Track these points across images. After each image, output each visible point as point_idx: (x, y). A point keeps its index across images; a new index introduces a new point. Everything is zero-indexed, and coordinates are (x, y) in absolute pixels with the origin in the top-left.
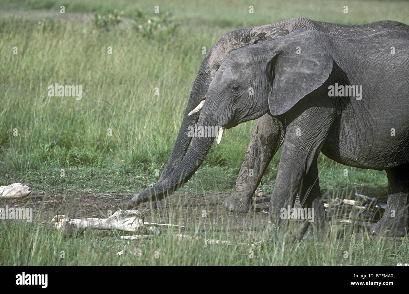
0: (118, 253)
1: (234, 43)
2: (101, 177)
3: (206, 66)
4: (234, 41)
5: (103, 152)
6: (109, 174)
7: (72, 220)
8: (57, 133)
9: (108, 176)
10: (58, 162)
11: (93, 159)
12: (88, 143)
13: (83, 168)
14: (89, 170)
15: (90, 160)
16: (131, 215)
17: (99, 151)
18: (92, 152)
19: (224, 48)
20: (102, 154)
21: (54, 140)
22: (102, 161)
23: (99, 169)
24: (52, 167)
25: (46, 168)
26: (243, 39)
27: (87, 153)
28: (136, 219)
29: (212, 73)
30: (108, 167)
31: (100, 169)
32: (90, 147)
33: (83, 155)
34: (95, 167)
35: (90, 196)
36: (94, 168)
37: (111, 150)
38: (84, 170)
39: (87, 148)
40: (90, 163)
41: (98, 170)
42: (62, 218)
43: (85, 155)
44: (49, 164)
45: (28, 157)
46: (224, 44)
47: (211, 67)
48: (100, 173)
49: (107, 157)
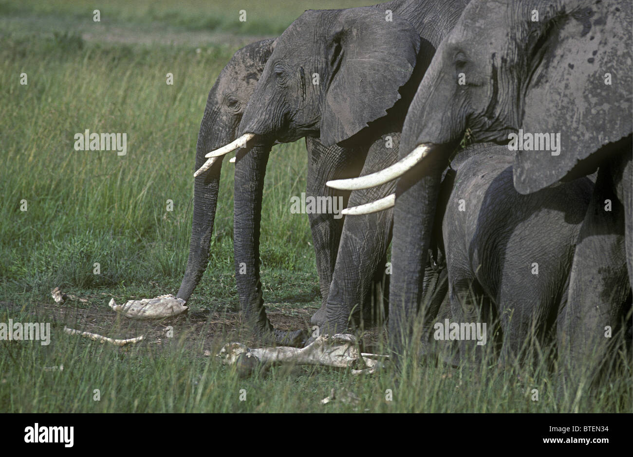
0: (322, 401)
1: (248, 64)
2: (294, 285)
3: (213, 101)
4: (250, 62)
5: (297, 246)
6: (307, 280)
7: (251, 350)
8: (227, 218)
9: (306, 283)
10: (229, 262)
11: (282, 257)
12: (274, 232)
13: (266, 272)
14: (276, 273)
15: (278, 259)
16: (340, 342)
17: (291, 244)
18: (280, 247)
19: (236, 73)
20: (295, 250)
21: (221, 228)
22: (296, 261)
23: (291, 272)
24: (220, 270)
25: (211, 272)
26: (260, 57)
27: (273, 249)
28: (348, 348)
29: (222, 111)
30: (305, 270)
31: (293, 273)
32: (277, 240)
33: (267, 252)
34: (285, 270)
35: (278, 314)
36: (283, 271)
37: (309, 243)
38: (268, 275)
39: (272, 240)
40: (277, 263)
41: (289, 274)
42: (236, 347)
43: (269, 251)
44: (216, 266)
45: (183, 255)
46: (236, 67)
47: (220, 102)
48: (293, 279)
49: (304, 254)
